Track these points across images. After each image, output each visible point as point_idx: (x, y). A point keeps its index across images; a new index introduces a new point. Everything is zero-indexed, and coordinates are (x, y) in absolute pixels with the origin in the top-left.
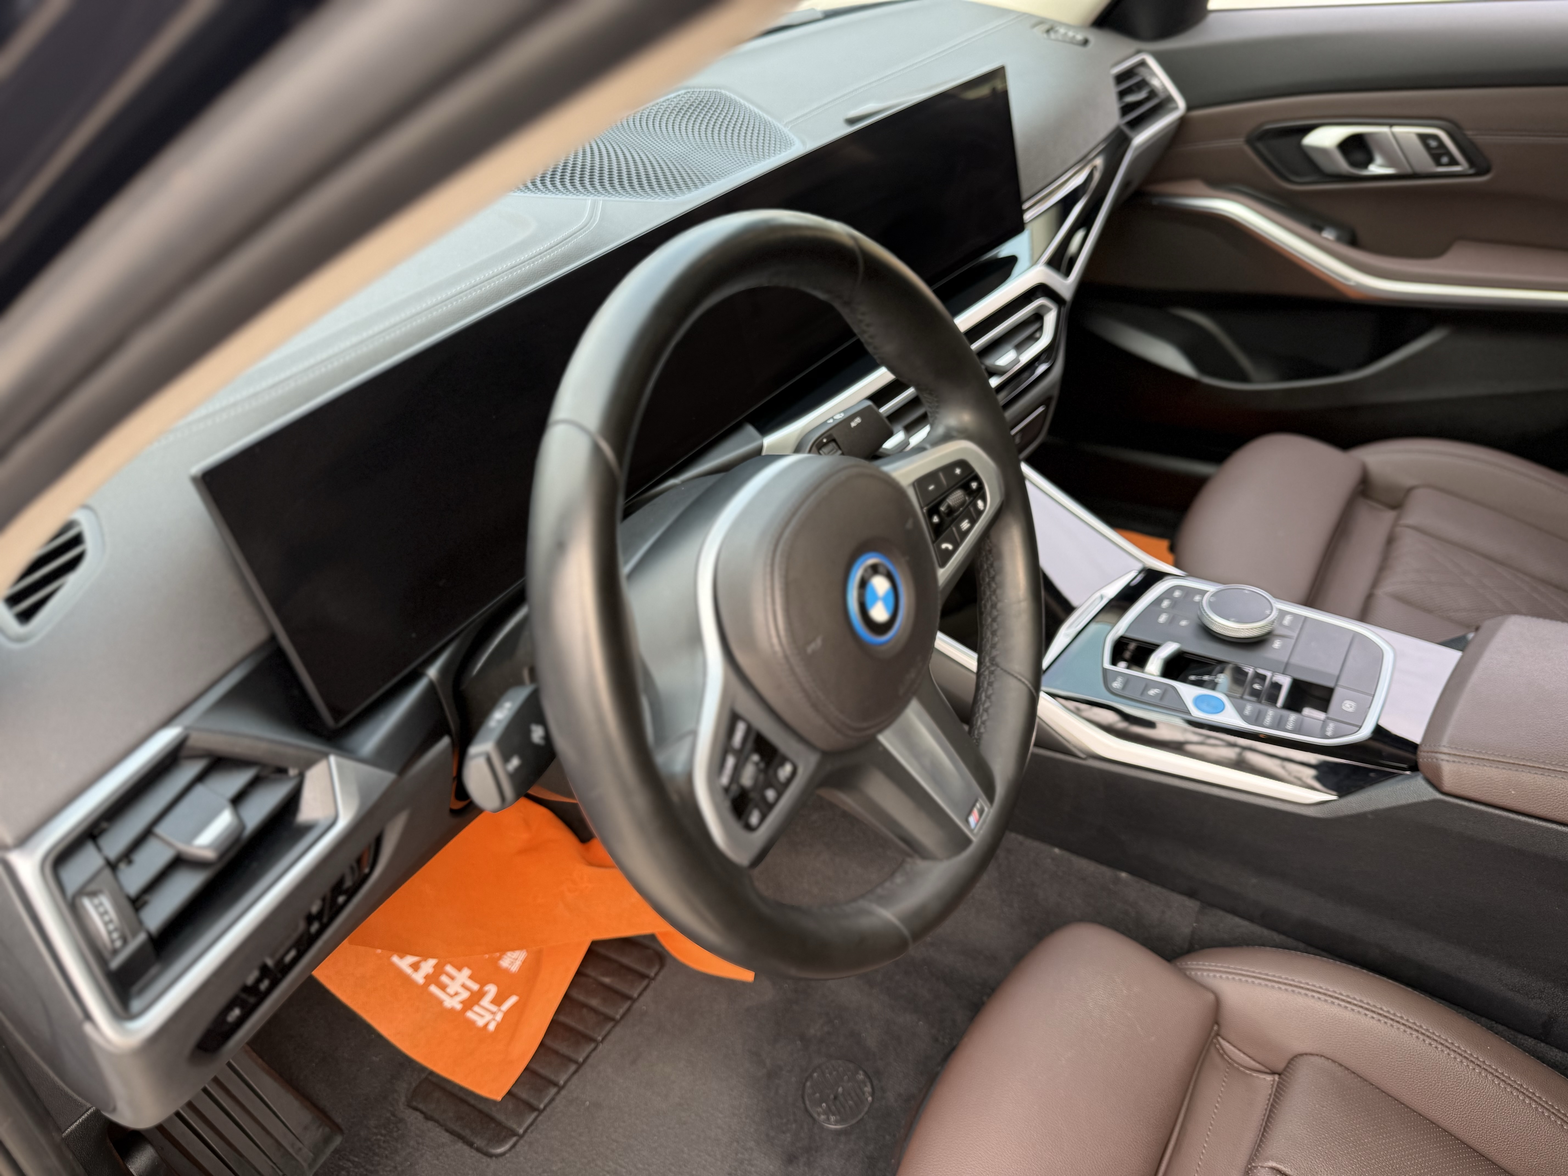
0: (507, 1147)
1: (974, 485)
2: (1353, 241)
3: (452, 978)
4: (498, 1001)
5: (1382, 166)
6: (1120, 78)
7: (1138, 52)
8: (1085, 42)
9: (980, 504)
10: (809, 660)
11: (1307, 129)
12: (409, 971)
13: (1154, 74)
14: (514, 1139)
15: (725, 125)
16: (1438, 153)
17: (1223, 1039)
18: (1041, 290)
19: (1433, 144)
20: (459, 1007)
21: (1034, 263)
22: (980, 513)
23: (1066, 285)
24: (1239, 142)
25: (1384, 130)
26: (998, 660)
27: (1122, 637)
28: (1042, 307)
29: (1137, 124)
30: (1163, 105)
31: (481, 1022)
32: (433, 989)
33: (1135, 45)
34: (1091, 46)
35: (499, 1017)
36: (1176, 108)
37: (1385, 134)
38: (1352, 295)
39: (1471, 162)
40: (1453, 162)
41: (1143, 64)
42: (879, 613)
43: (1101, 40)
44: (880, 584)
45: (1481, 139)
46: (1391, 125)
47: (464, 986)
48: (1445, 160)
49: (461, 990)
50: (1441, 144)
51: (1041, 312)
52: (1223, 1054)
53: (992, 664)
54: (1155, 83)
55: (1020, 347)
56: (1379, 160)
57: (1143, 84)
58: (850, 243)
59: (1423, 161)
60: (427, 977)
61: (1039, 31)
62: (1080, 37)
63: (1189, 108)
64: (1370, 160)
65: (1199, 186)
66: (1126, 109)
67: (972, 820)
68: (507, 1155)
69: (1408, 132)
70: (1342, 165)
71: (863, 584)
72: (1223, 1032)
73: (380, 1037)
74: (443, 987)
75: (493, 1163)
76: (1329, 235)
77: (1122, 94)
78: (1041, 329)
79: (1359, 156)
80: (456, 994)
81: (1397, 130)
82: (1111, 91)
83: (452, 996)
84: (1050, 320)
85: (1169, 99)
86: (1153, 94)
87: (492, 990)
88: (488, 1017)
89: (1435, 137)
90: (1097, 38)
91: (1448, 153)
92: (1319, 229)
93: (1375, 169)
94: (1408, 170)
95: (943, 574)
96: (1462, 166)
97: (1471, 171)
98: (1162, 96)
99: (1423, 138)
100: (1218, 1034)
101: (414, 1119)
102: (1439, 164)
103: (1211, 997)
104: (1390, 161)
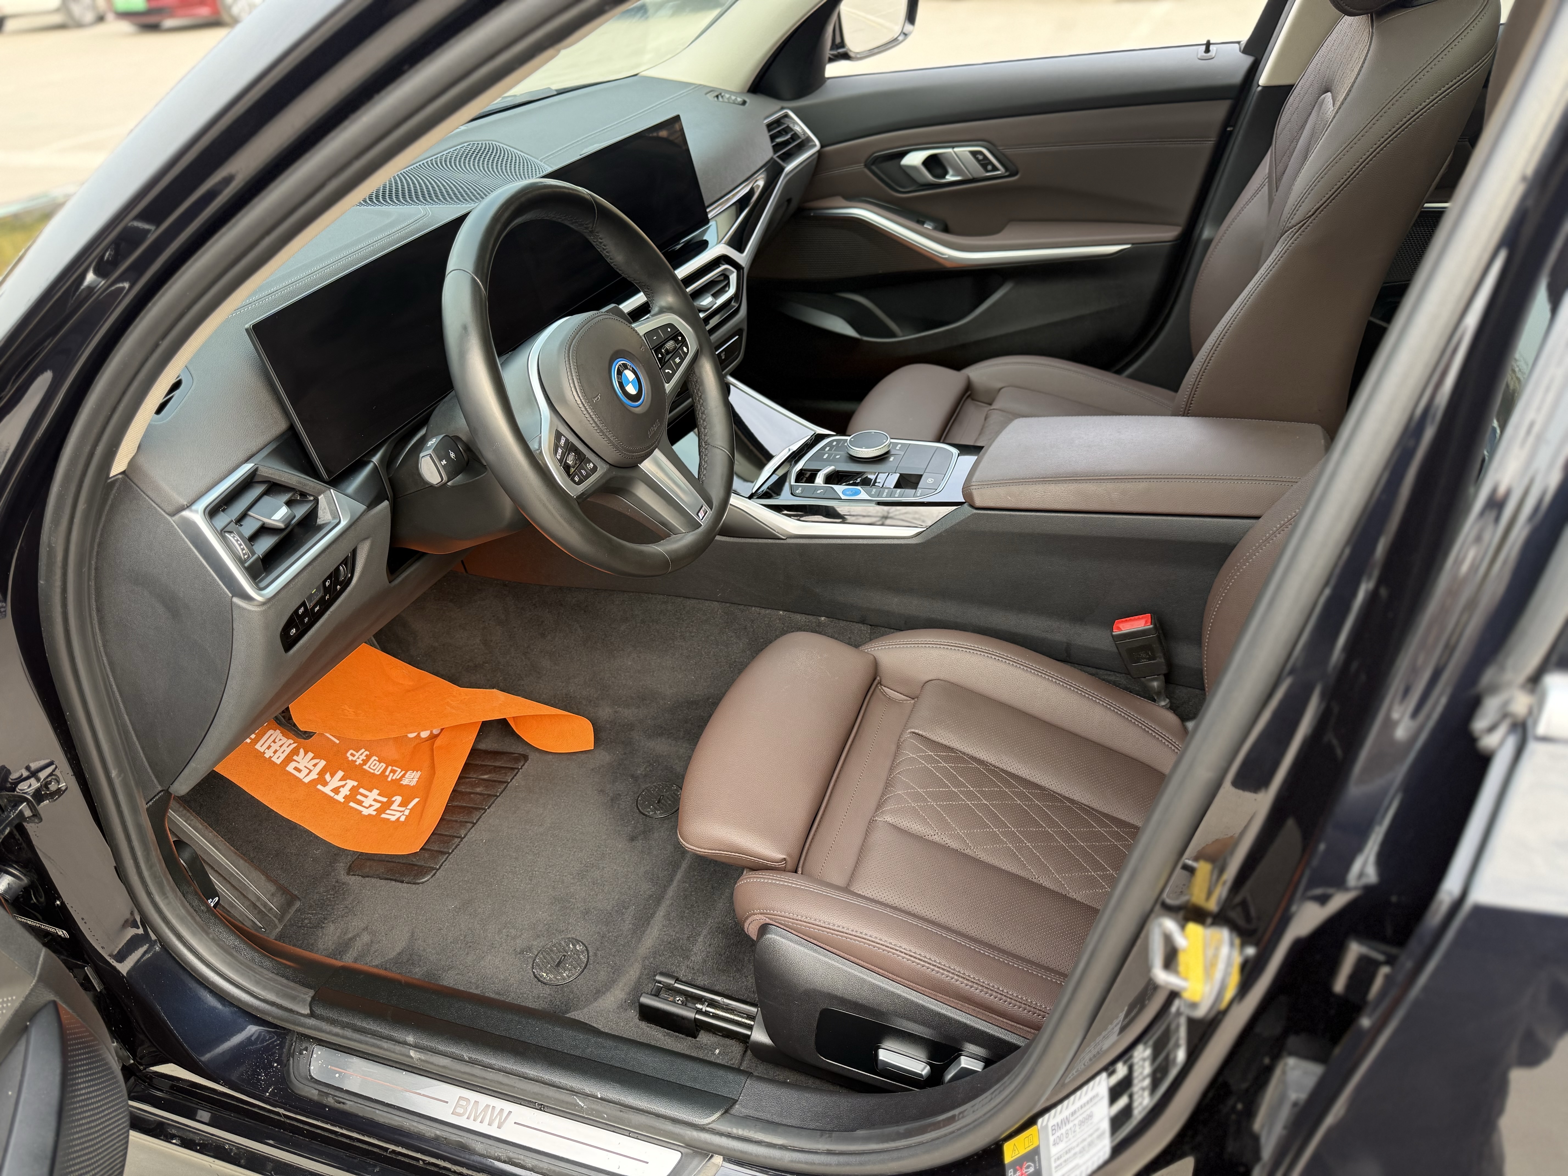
0: (429, 877)
1: (680, 338)
2: (946, 230)
3: (366, 797)
4: (403, 804)
5: (953, 176)
6: (770, 126)
7: (782, 108)
8: (744, 103)
9: (685, 349)
10: (594, 407)
11: (903, 154)
12: (332, 794)
13: (795, 123)
14: (434, 871)
15: (496, 160)
16: (985, 163)
17: (885, 686)
18: (724, 259)
19: (980, 157)
20: (374, 813)
21: (719, 242)
22: (686, 354)
23: (743, 258)
24: (860, 167)
25: (950, 150)
26: (709, 441)
27: (801, 470)
28: (726, 269)
29: (788, 157)
30: (803, 144)
31: (393, 818)
32: (352, 804)
33: (780, 104)
34: (747, 105)
35: (407, 812)
36: (815, 145)
37: (950, 153)
38: (948, 265)
39: (1006, 169)
40: (995, 169)
41: (786, 116)
42: (632, 390)
43: (754, 101)
44: (629, 375)
45: (1008, 152)
46: (953, 147)
47: (375, 800)
48: (990, 167)
49: (373, 803)
50: (985, 157)
51: (727, 273)
52: (885, 694)
53: (706, 445)
54: (797, 129)
55: (716, 295)
56: (951, 172)
57: (788, 130)
58: (588, 197)
59: (978, 170)
60: (345, 797)
61: (711, 97)
62: (739, 100)
63: (822, 146)
64: (946, 173)
65: (840, 201)
66: (776, 148)
67: (701, 515)
68: (430, 880)
69: (963, 152)
70: (929, 177)
71: (620, 373)
72: (883, 682)
73: (317, 837)
74: (360, 803)
75: (420, 887)
76: (928, 226)
77: (773, 138)
78: (728, 285)
79: (939, 171)
80: (371, 806)
81: (956, 150)
82: (766, 136)
83: (367, 808)
84: (733, 278)
85: (808, 139)
86: (795, 136)
87: (398, 799)
88: (398, 814)
89: (981, 153)
90: (750, 99)
91: (991, 163)
92: (922, 223)
93: (950, 178)
94: (970, 177)
95: (668, 387)
96: (1001, 171)
97: (1007, 174)
98: (803, 137)
99: (974, 154)
100: (880, 683)
101: (353, 880)
102: (987, 171)
103: (872, 657)
104: (958, 171)
